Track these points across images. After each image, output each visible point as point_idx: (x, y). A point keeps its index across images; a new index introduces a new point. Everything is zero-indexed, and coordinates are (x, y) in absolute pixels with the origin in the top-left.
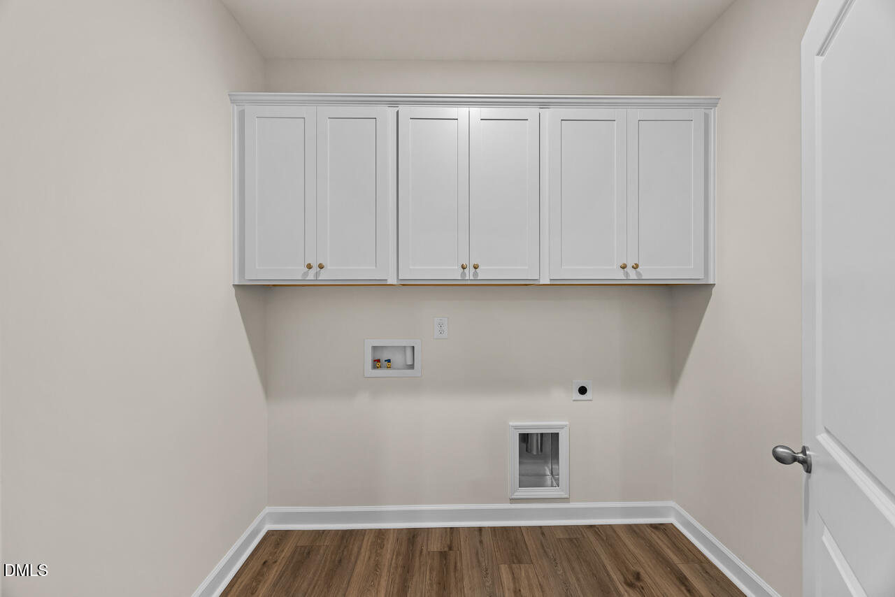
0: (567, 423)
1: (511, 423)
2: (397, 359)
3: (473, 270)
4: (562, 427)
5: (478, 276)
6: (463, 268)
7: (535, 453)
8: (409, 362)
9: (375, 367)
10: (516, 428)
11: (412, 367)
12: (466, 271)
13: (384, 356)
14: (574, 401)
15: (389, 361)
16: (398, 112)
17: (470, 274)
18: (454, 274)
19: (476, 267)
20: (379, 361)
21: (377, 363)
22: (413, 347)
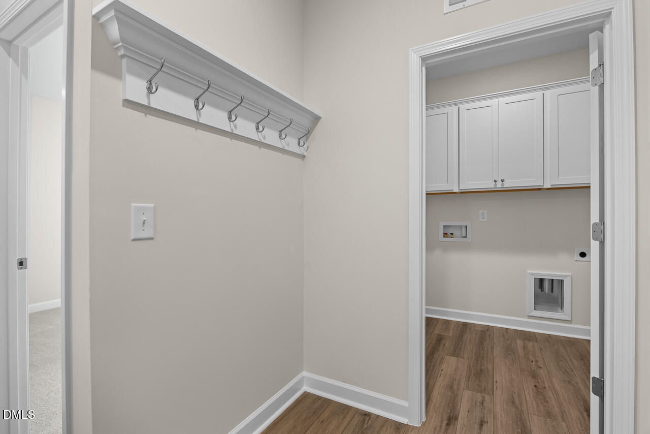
0: (570, 274)
1: (529, 271)
2: (457, 233)
3: (501, 182)
4: (566, 276)
5: (504, 185)
6: (495, 181)
7: (547, 292)
8: (464, 235)
9: (444, 237)
10: (532, 274)
11: (466, 237)
12: (497, 183)
13: (449, 231)
14: (576, 261)
15: (452, 234)
16: (459, 108)
17: (499, 185)
18: (490, 185)
19: (503, 181)
20: (446, 234)
21: (445, 235)
22: (466, 226)
